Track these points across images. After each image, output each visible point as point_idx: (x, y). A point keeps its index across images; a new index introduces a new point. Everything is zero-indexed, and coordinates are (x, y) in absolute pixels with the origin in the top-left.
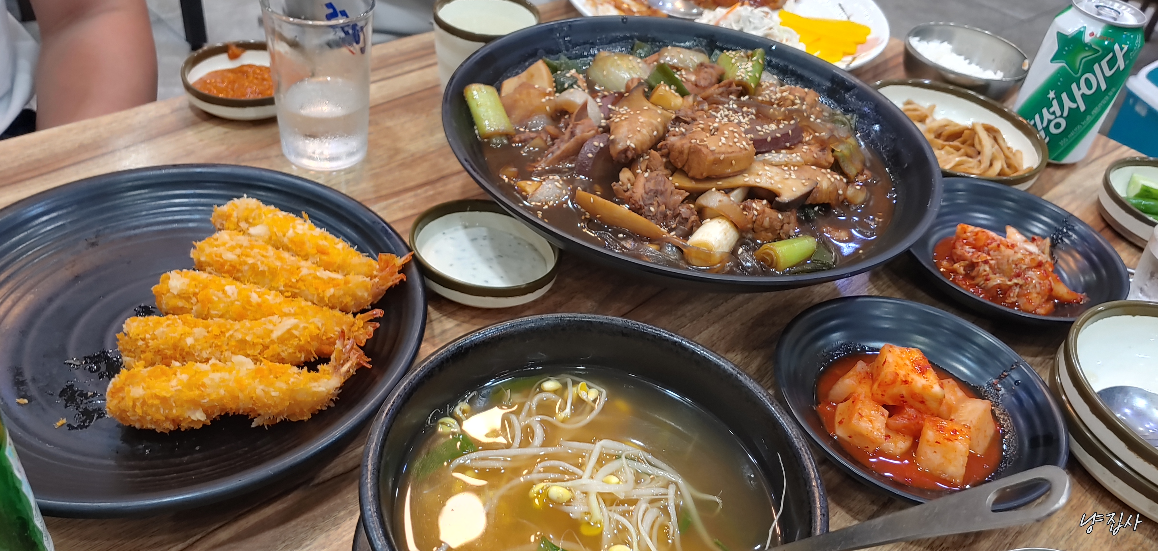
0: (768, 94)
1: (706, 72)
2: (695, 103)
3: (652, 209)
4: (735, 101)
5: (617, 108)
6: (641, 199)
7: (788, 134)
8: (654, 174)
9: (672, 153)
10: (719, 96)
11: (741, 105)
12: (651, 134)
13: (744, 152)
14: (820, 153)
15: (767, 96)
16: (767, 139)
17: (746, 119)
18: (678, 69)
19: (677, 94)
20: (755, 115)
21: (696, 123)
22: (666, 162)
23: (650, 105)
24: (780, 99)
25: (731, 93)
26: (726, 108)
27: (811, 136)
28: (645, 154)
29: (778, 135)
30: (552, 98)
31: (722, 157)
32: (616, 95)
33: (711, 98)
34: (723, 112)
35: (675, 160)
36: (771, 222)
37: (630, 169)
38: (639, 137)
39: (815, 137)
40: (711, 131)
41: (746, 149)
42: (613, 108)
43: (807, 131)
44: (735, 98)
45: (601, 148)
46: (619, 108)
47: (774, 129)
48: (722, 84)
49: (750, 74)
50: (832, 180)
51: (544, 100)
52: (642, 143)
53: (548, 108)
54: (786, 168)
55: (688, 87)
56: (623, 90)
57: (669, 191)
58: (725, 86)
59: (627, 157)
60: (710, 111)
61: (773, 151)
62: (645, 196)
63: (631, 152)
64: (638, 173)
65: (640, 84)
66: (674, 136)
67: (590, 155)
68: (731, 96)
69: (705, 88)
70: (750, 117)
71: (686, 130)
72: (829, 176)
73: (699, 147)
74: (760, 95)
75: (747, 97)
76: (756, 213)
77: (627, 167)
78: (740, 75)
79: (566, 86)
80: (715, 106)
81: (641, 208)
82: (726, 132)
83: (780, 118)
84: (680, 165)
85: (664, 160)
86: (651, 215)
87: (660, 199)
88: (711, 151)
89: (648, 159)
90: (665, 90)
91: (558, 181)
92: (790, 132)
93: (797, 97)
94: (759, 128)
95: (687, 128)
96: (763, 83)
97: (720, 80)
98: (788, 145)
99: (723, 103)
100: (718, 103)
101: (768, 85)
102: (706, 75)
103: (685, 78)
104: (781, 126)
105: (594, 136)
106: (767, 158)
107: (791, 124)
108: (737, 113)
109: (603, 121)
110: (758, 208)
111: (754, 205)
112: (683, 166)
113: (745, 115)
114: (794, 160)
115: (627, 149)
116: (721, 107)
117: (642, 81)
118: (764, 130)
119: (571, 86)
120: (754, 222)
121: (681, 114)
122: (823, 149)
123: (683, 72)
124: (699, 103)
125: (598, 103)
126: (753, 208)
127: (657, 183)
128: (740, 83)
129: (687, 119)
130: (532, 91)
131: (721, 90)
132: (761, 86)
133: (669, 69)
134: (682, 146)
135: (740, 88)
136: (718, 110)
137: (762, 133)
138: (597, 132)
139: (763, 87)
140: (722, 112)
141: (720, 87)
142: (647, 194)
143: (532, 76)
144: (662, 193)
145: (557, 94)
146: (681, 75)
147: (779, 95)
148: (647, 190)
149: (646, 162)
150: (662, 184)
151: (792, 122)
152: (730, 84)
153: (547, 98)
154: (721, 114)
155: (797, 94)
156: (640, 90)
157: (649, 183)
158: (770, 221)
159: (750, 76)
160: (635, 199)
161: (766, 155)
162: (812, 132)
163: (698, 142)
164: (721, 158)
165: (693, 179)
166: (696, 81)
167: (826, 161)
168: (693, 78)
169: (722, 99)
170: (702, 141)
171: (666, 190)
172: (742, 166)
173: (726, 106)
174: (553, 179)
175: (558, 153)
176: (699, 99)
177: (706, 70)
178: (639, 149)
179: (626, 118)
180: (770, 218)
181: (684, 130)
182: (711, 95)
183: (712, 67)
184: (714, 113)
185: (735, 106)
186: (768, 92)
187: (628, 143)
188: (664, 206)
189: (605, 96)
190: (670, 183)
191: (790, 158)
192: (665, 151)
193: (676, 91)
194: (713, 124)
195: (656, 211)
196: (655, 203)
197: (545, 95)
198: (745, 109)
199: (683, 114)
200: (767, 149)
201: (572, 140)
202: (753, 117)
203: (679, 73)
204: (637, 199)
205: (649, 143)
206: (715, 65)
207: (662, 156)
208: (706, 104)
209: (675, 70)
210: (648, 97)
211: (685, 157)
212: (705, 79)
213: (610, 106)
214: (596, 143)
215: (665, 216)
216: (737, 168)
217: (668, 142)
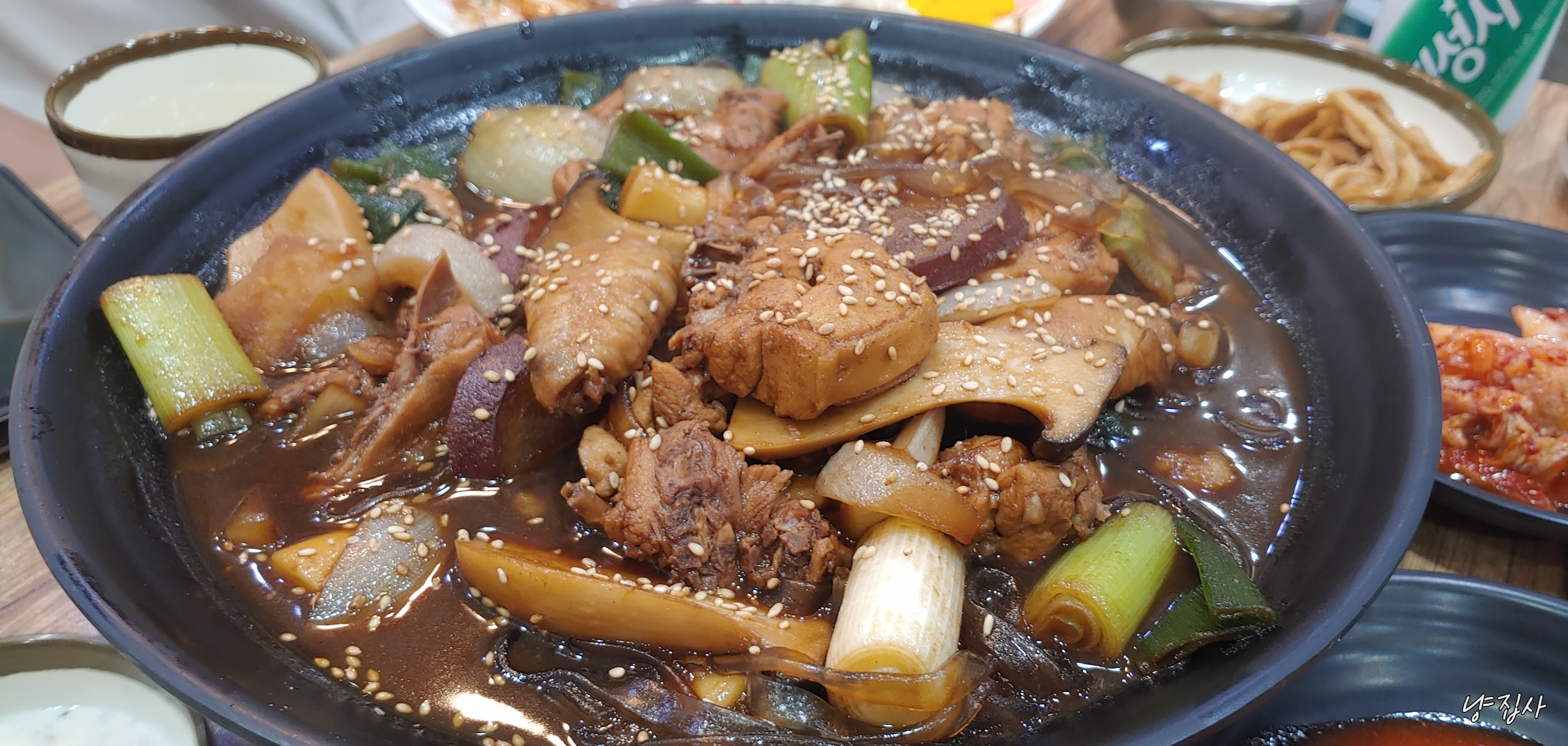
0: (902, 133)
1: (744, 112)
2: (739, 196)
3: (696, 548)
4: (836, 167)
5: (540, 251)
6: (655, 525)
7: (996, 226)
8: (676, 434)
9: (715, 361)
10: (793, 166)
11: (855, 178)
12: (641, 309)
13: (912, 314)
14: (1085, 256)
15: (901, 138)
16: (949, 255)
17: (879, 210)
18: (677, 117)
19: (687, 182)
20: (897, 196)
21: (757, 254)
22: (704, 385)
23: (626, 224)
24: (934, 138)
25: (819, 151)
26: (819, 192)
27: (1048, 217)
28: (640, 374)
29: (975, 237)
30: (360, 262)
31: (859, 346)
32: (533, 215)
33: (775, 174)
34: (815, 204)
35: (727, 378)
36: (1046, 506)
37: (607, 429)
38: (611, 332)
39: (1057, 219)
40: (804, 269)
41: (914, 304)
42: (529, 253)
43: (1032, 206)
44: (832, 162)
45: (510, 384)
46: (546, 252)
47: (956, 222)
48: (792, 132)
49: (848, 93)
50: (1141, 320)
51: (336, 274)
52: (624, 349)
53: (353, 292)
54: (1022, 323)
55: (710, 157)
56: (549, 199)
57: (732, 474)
58: (800, 135)
59: (586, 398)
60: (783, 208)
61: (973, 282)
62: (665, 512)
63: (596, 382)
64: (631, 440)
65: (586, 178)
66: (707, 307)
67: (482, 413)
68: (823, 159)
69: (750, 152)
70: (885, 202)
71: (735, 281)
72: (1129, 313)
73: (788, 332)
74: (884, 139)
75: (862, 153)
76: (993, 484)
77: (596, 423)
78: (828, 102)
79: (396, 220)
80: (789, 191)
81: (661, 550)
82: (847, 268)
83: (960, 188)
84: (742, 389)
85: (697, 380)
86: (699, 564)
87: (711, 510)
88: (824, 336)
89: (648, 387)
90: (654, 178)
91: (397, 516)
92: (1000, 221)
93: (975, 127)
94: (919, 228)
95: (739, 275)
96: (882, 110)
97: (781, 125)
98: (1003, 254)
99: (808, 181)
100: (796, 183)
101: (896, 110)
102: (745, 119)
103: (698, 136)
104: (972, 211)
105: (482, 354)
106: (964, 305)
107: (993, 201)
108: (850, 198)
109: (507, 298)
110: (995, 468)
111: (982, 461)
112: (755, 389)
113: (871, 201)
114: (1036, 297)
115: (580, 380)
116: (805, 192)
117: (591, 167)
118: (934, 231)
119: (410, 218)
120: (995, 511)
121: (710, 236)
122: (1085, 247)
123: (690, 123)
124: (750, 194)
125: (487, 246)
126: (982, 470)
127: (692, 463)
128: (833, 123)
129: (733, 249)
130: (299, 257)
131: (792, 148)
132: (881, 116)
133: (653, 120)
134: (738, 335)
135: (839, 134)
136: (801, 201)
137: (932, 241)
138: (491, 340)
139: (887, 118)
140: (811, 204)
141: (788, 141)
142: (671, 504)
143: (301, 215)
144: (714, 492)
145: (378, 247)
146: (685, 131)
147: (928, 131)
148: (669, 493)
149: (648, 395)
150: (707, 460)
151: (995, 193)
152: (811, 130)
153: (346, 265)
154: (812, 211)
155: (971, 119)
156: (589, 191)
157: (668, 469)
158: (1043, 502)
159: (848, 98)
160: (637, 528)
161: (959, 295)
162: (1047, 208)
163: (779, 317)
164: (858, 351)
165: (789, 419)
166: (724, 137)
167: (1104, 273)
168: (716, 132)
169: (807, 171)
170: (788, 309)
171: (725, 478)
172: (915, 351)
173: (818, 186)
174: (383, 514)
175: (387, 424)
176: (746, 182)
177: (742, 106)
178: (618, 367)
179: (560, 285)
180: (1042, 495)
181: (729, 284)
182: (772, 167)
183: (755, 97)
184: (792, 212)
185: (840, 183)
186: (901, 127)
187: (581, 360)
188: (728, 527)
189: (504, 225)
190: (729, 451)
191: (1025, 291)
192: (692, 356)
193: (683, 174)
194: (805, 249)
195: (711, 551)
196: (699, 525)
197: (338, 258)
198: (867, 185)
199: (717, 236)
200: (958, 280)
201: (422, 379)
202: (893, 200)
203: (679, 126)
204: (646, 529)
205: (642, 339)
206: (760, 90)
207: (686, 370)
208: (768, 192)
209: (669, 122)
210: (614, 205)
211: (752, 364)
212: (747, 128)
213: (520, 250)
214: (491, 375)
215: (739, 554)
216: (905, 364)
217: (697, 329)
